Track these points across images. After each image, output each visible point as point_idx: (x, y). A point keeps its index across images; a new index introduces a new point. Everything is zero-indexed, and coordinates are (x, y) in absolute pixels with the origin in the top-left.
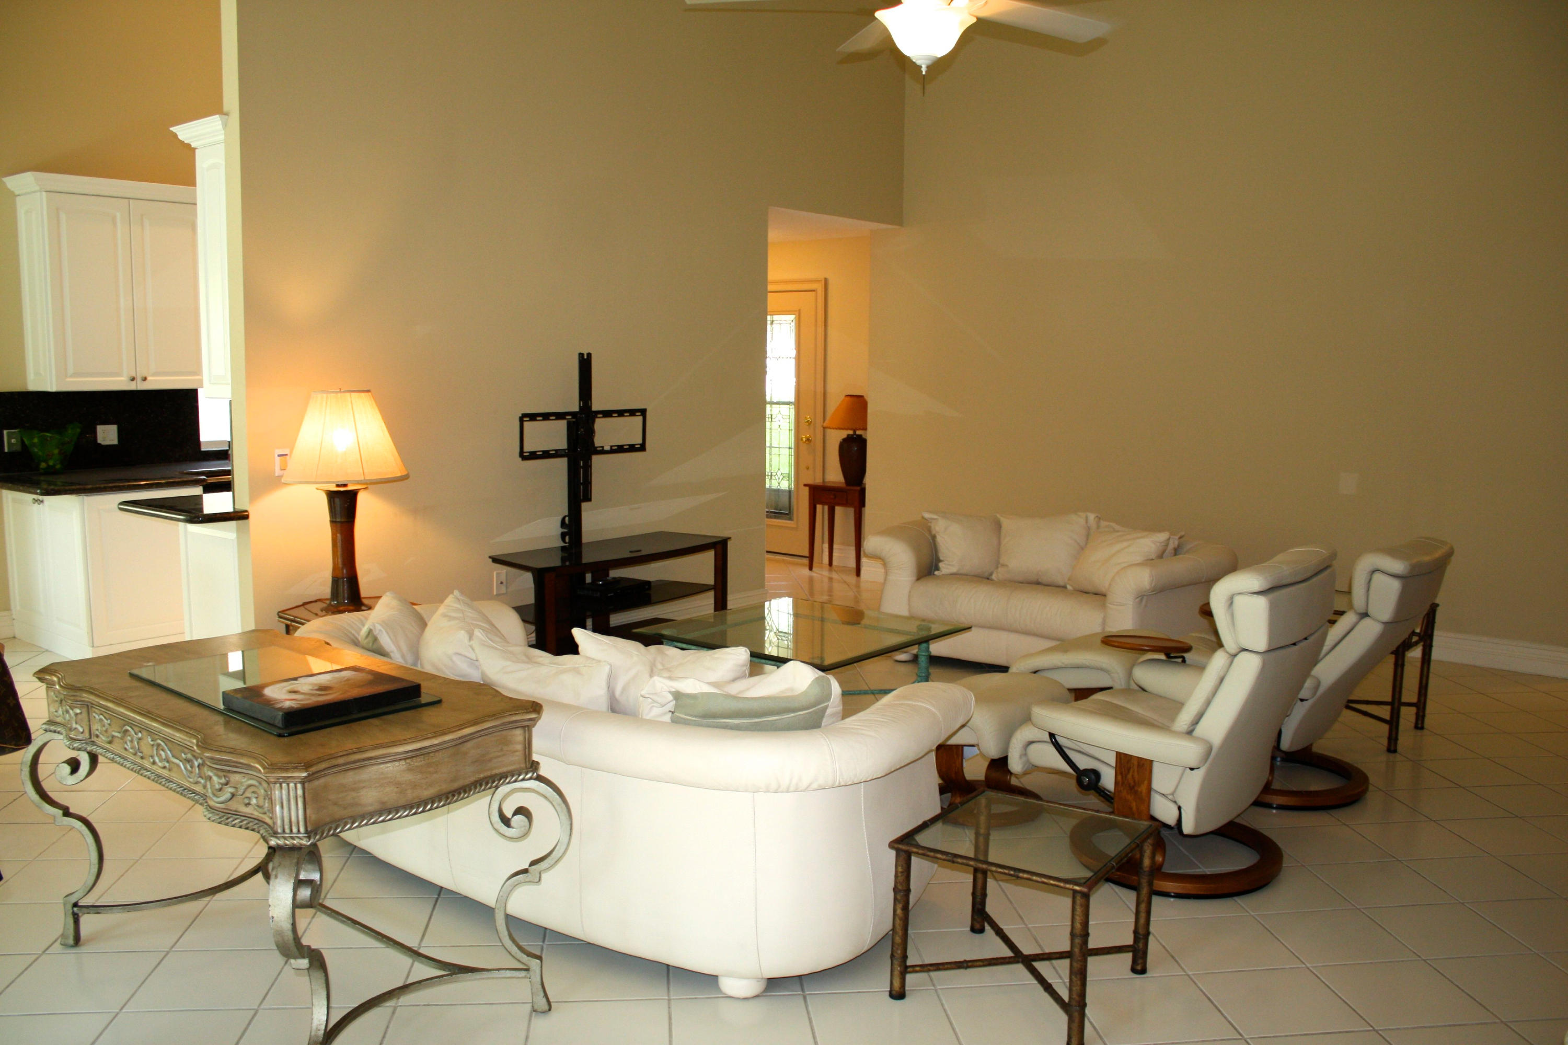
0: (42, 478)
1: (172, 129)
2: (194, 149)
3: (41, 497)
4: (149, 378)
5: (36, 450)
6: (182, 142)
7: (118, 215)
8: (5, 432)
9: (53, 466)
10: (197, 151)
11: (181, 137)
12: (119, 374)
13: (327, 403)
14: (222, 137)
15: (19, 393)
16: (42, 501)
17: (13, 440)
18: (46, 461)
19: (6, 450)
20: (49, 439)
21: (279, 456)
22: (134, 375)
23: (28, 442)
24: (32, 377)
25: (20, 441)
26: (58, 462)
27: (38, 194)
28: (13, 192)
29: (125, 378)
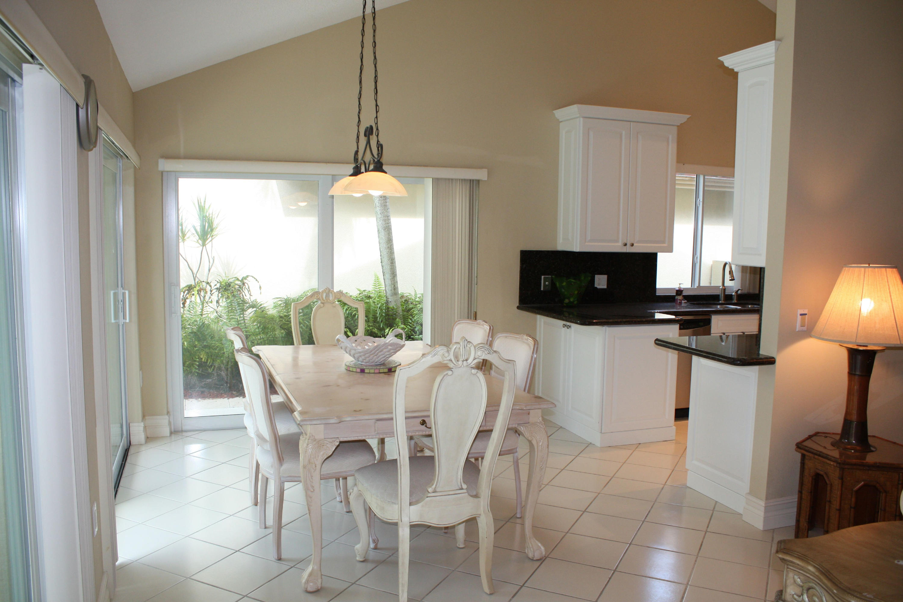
0: (565, 310)
1: (719, 58)
2: (737, 73)
3: (568, 324)
4: (635, 245)
5: (563, 290)
6: (727, 68)
7: (624, 133)
8: (543, 277)
9: (573, 303)
10: (739, 74)
11: (726, 64)
12: (617, 241)
13: (864, 276)
14: (773, 59)
15: (552, 251)
16: (570, 327)
17: (547, 283)
18: (569, 298)
19: (542, 289)
20: (573, 283)
21: (801, 315)
22: (626, 242)
23: (558, 284)
24: (561, 241)
25: (553, 284)
26: (576, 299)
27: (578, 119)
28: (558, 120)
29: (620, 244)
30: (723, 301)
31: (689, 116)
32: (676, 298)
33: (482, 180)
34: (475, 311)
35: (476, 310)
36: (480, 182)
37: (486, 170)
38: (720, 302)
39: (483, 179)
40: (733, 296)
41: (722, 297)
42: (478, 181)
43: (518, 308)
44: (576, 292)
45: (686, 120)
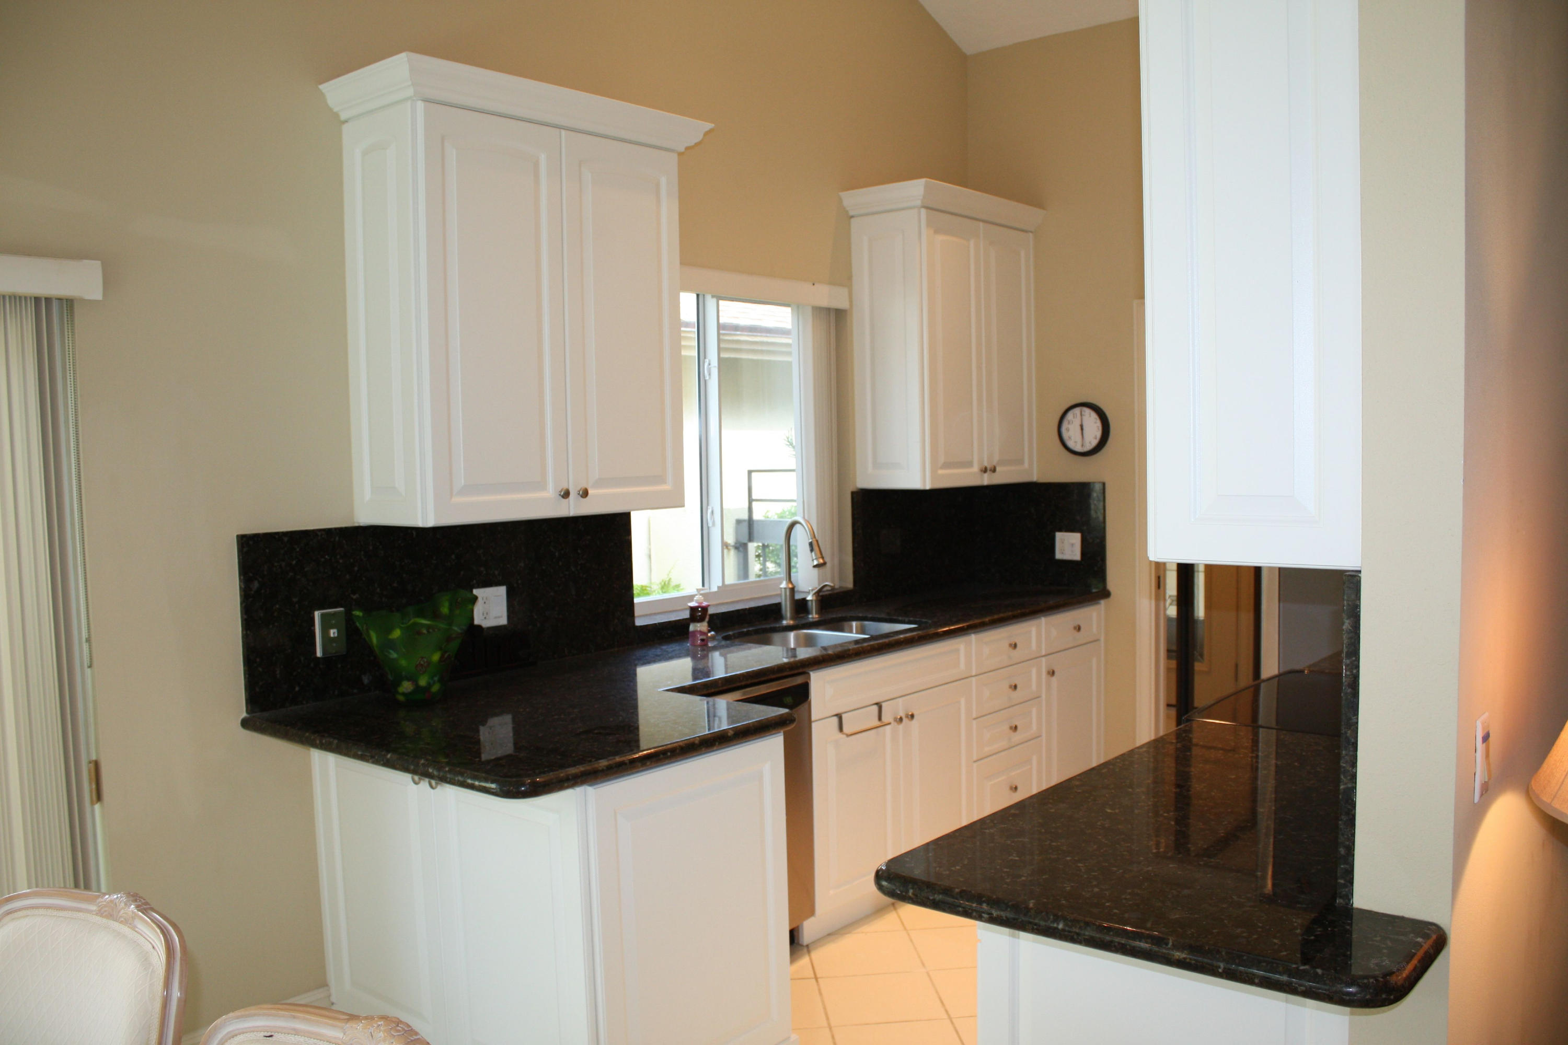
0: (401, 713)
5: (394, 655)
7: (543, 158)
8: (317, 614)
9: (427, 689)
12: (541, 485)
15: (341, 530)
17: (333, 631)
18: (413, 678)
19: (319, 653)
20: (425, 631)
21: (1483, 740)
22: (567, 488)
23: (374, 638)
24: (368, 495)
25: (352, 633)
26: (436, 679)
27: (409, 103)
28: (336, 115)
29: (551, 492)
30: (792, 618)
31: (709, 126)
32: (692, 627)
33: (82, 300)
34: (94, 758)
35: (97, 753)
36: (76, 306)
37: (97, 264)
38: (785, 622)
39: (87, 297)
40: (810, 603)
41: (787, 610)
42: (68, 304)
43: (245, 724)
44: (436, 657)
45: (699, 137)
